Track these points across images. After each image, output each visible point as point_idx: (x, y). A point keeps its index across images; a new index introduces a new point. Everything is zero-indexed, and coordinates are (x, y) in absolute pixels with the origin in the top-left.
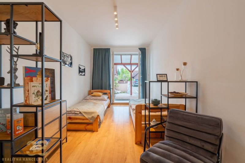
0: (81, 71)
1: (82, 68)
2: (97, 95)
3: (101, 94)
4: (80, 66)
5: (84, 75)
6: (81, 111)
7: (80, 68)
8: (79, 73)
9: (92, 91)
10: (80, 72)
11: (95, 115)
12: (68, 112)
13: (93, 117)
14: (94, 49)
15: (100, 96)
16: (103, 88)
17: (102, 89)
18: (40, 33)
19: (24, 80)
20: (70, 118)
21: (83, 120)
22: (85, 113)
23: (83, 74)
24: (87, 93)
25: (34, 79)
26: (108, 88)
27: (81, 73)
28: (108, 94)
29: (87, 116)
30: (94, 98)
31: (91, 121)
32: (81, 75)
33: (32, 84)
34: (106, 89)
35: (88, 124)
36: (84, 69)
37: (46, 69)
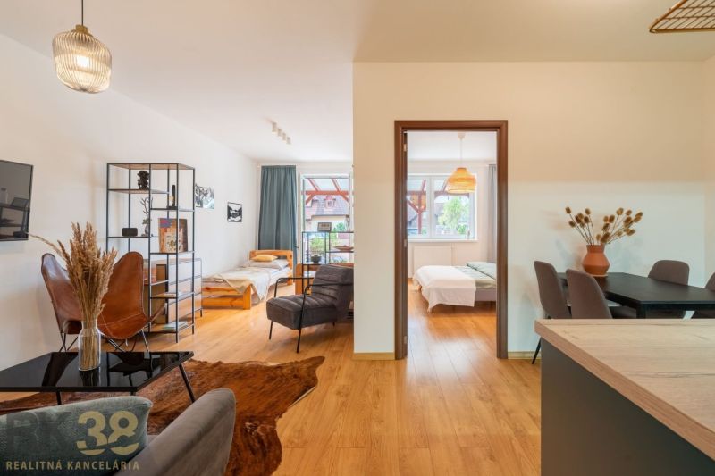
0: (234, 214)
1: (235, 208)
2: (264, 259)
3: (272, 257)
4: (231, 205)
5: (240, 221)
6: (225, 278)
7: (229, 209)
8: (229, 217)
9: (258, 251)
10: (229, 215)
11: (246, 285)
12: (205, 280)
13: (243, 287)
14: (263, 168)
15: (269, 261)
16: (281, 246)
17: (278, 248)
18: (174, 186)
19: (160, 231)
20: (208, 289)
21: (228, 291)
22: (231, 281)
23: (238, 218)
24: (246, 255)
25: (168, 229)
26: (290, 247)
27: (232, 218)
28: (288, 257)
29: (233, 286)
30: (257, 264)
31: (241, 293)
32: (233, 221)
33: (167, 234)
34: (286, 248)
35: (235, 298)
36: (240, 211)
37: (180, 220)
